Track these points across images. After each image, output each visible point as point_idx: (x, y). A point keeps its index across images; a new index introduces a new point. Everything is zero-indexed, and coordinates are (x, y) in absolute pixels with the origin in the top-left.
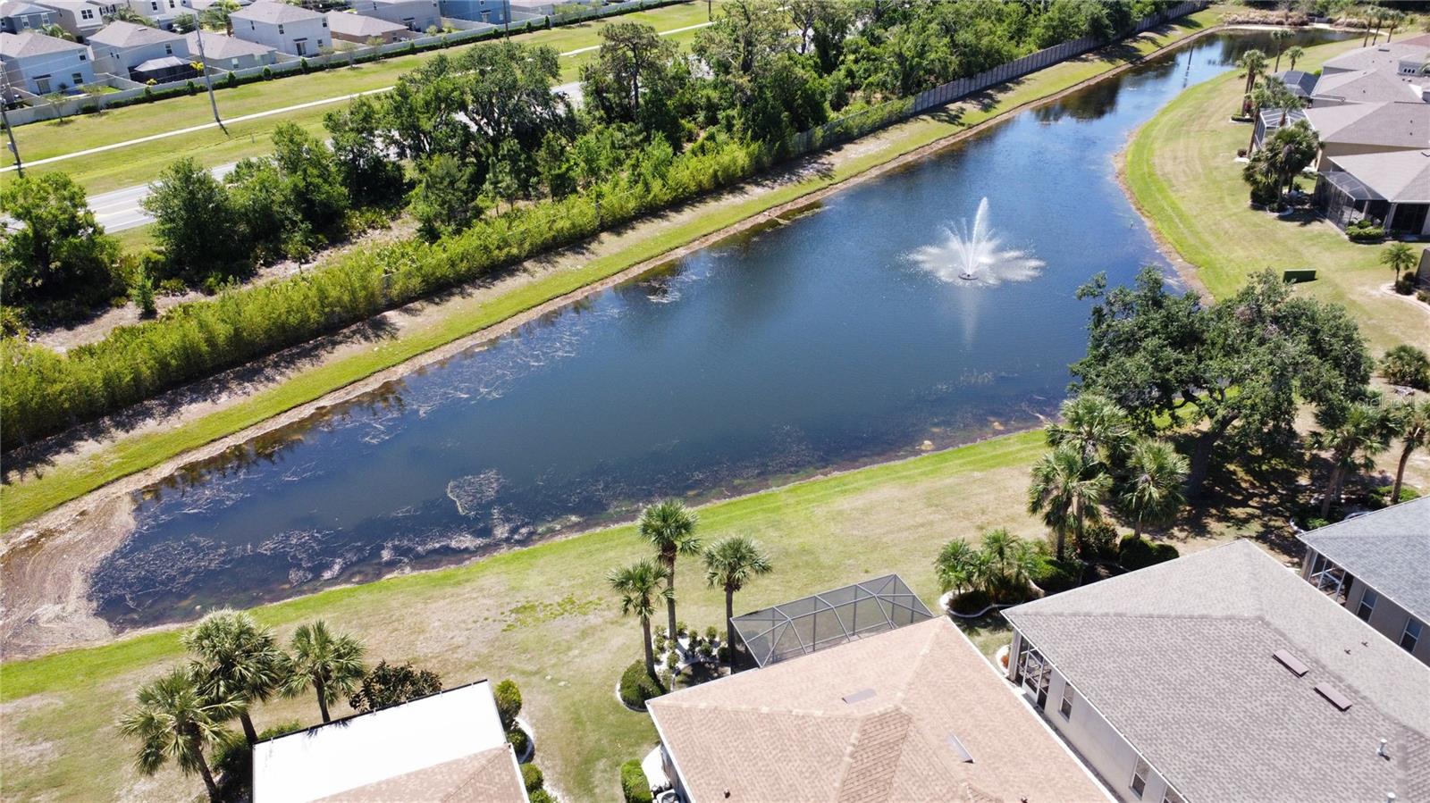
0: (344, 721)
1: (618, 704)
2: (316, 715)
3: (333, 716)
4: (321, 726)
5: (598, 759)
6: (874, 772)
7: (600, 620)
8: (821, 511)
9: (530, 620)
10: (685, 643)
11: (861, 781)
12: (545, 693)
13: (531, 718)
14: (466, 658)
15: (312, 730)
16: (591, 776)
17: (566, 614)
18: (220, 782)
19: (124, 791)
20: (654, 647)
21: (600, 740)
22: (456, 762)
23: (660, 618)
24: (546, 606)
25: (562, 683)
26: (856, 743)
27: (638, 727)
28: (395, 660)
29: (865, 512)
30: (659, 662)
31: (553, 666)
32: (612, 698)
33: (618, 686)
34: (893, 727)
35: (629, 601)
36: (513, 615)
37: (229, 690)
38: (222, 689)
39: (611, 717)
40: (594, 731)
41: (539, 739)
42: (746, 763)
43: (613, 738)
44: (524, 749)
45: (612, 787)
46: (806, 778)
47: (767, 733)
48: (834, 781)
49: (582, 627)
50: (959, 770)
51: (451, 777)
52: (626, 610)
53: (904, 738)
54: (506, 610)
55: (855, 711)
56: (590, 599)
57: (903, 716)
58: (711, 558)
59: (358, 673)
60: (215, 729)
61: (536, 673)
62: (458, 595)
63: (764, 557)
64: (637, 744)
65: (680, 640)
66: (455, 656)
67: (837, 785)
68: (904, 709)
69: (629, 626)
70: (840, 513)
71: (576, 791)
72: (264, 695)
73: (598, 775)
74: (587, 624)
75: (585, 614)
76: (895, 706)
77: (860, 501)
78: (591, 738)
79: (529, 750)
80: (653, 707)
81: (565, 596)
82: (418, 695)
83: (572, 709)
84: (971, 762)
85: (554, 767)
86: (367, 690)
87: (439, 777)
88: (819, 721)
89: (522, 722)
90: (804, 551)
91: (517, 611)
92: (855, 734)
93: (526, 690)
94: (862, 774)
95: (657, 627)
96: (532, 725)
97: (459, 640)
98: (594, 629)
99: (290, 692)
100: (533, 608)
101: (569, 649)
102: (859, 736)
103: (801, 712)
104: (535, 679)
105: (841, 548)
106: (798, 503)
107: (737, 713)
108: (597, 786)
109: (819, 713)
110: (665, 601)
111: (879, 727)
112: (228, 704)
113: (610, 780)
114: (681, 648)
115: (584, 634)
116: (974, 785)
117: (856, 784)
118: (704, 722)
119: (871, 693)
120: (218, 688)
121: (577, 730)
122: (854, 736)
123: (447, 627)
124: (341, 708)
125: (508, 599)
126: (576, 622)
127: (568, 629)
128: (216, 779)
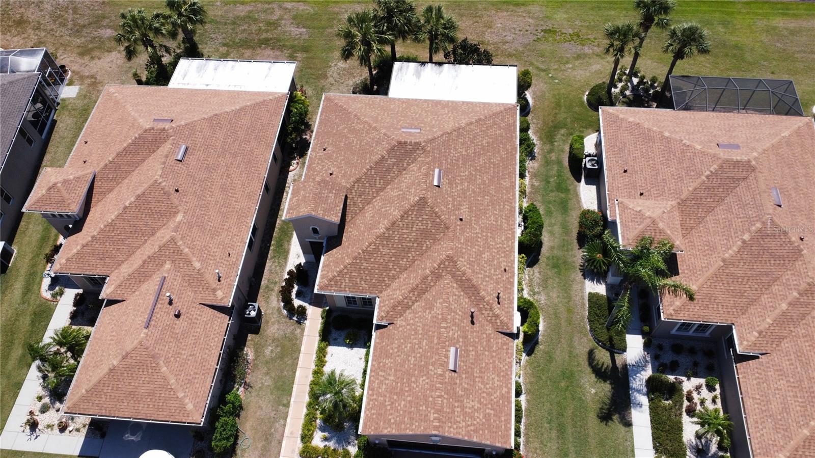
0: (440, 64)
1: (583, 102)
2: (425, 55)
3: (435, 59)
4: (428, 63)
5: (562, 128)
6: (716, 190)
7: (591, 51)
8: (762, 23)
9: (551, 39)
10: (635, 81)
11: (706, 192)
12: (546, 83)
13: (534, 94)
14: (509, 50)
15: (423, 63)
16: (555, 135)
17: (572, 42)
18: (375, 74)
19: (333, 65)
20: (616, 77)
21: (566, 118)
22: (489, 104)
23: (627, 61)
24: (562, 34)
25: (557, 81)
26: (714, 171)
27: (590, 119)
28: (473, 39)
29: (792, 33)
30: (616, 87)
31: (555, 70)
32: (581, 98)
33: (587, 93)
34: (741, 170)
35: (612, 45)
36: (542, 33)
37: (389, 29)
38: (385, 28)
39: (577, 108)
40: (565, 112)
41: (534, 106)
42: (643, 159)
43: (574, 120)
44: (525, 109)
45: (565, 145)
46: (674, 179)
47: (662, 147)
48: (690, 186)
49: (579, 53)
50: (769, 208)
51: (484, 111)
52: (608, 50)
53: (745, 179)
54: (539, 29)
55: (722, 154)
56: (589, 37)
57: (750, 166)
58: (674, 33)
59: (452, 40)
60: (379, 47)
61: (544, 71)
62: (516, 12)
63: (709, 43)
64: (586, 128)
65: (633, 78)
66: (504, 47)
67: (690, 189)
68: (753, 163)
69: (606, 60)
70: (774, 28)
71: (545, 140)
72: (404, 38)
73: (559, 136)
74: (582, 51)
75: (583, 45)
76: (749, 159)
77: (793, 24)
78: (562, 116)
79: (527, 111)
80: (603, 111)
81: (576, 31)
82: (479, 62)
83: (557, 97)
84: (780, 206)
85: (537, 124)
86: (454, 51)
87: (478, 109)
88: (697, 151)
89: (529, 95)
90: (736, 47)
91: (545, 31)
92: (715, 166)
93: (536, 78)
94: (708, 188)
95: (622, 66)
96: (533, 98)
97: (509, 38)
98: (586, 55)
99: (417, 40)
100: (555, 32)
101: (567, 63)
102: (717, 168)
103: (688, 143)
104: (542, 74)
105: (763, 53)
106: (748, 13)
107: (649, 130)
108: (556, 141)
109: (698, 147)
110: (633, 51)
111: (732, 167)
112: (387, 37)
113: (564, 141)
114: (632, 82)
115: (579, 57)
116: (775, 218)
117: (702, 192)
118: (628, 129)
119: (737, 147)
120: (383, 27)
121: (556, 109)
122: (714, 168)
123: (504, 29)
124: (439, 57)
125: (542, 23)
126: (577, 49)
127: (570, 51)
128: (374, 72)
